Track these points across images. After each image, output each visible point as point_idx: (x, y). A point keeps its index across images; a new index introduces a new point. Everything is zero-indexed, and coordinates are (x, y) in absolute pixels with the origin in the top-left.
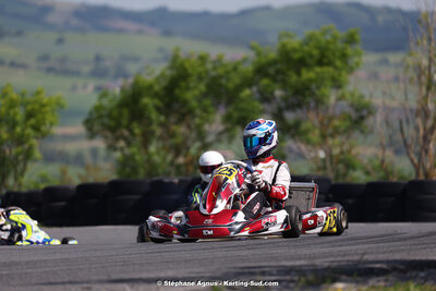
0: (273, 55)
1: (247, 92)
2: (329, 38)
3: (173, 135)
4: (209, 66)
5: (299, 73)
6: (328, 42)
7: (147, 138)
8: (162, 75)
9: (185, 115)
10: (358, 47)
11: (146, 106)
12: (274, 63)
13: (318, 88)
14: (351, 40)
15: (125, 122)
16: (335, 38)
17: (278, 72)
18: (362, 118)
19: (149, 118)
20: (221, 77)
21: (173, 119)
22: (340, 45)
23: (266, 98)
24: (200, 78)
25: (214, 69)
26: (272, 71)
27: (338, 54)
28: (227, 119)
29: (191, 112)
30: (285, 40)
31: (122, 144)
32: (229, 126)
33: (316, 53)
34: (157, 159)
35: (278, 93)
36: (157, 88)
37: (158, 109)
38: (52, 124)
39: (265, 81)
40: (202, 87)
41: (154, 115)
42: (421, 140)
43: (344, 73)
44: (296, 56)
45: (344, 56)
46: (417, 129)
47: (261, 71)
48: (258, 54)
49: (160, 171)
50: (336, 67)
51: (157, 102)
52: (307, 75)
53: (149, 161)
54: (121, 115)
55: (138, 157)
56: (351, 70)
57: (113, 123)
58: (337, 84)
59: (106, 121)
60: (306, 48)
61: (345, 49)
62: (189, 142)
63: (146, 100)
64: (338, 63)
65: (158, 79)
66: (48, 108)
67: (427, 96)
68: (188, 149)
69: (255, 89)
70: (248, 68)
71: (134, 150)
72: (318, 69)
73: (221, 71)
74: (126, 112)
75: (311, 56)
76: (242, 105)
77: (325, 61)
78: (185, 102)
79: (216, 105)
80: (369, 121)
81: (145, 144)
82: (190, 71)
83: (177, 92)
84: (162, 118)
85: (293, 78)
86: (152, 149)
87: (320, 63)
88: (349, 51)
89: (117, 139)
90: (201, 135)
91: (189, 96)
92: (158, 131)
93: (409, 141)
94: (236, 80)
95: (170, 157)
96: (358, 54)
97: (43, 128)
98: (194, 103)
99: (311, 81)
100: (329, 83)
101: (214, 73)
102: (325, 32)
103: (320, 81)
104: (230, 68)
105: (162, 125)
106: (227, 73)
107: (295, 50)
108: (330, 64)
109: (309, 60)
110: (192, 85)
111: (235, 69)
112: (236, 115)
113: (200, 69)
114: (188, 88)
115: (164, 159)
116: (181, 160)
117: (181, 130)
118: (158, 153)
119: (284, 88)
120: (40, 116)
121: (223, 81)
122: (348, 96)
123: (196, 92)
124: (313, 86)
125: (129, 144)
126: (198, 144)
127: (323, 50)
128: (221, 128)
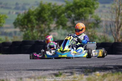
0: (72, 4)
1: (63, 15)
3: (40, 27)
4: (52, 7)
5: (79, 9)
7: (32, 28)
8: (37, 9)
9: (44, 21)
10: (97, 2)
12: (72, 6)
13: (85, 14)
15: (26, 23)
17: (73, 9)
18: (98, 23)
19: (33, 22)
20: (55, 10)
21: (40, 22)
23: (69, 17)
24: (49, 10)
26: (71, 8)
27: (91, 4)
28: (57, 22)
29: (46, 20)
31: (25, 30)
32: (58, 25)
33: (84, 3)
34: (35, 34)
35: (73, 15)
36: (35, 13)
37: (36, 19)
39: (69, 12)
40: (49, 13)
41: (34, 21)
42: (116, 30)
43: (93, 9)
44: (78, 4)
45: (93, 4)
46: (115, 26)
47: (68, 8)
48: (67, 3)
49: (36, 38)
50: (91, 8)
51: (35, 17)
52: (81, 10)
53: (33, 35)
54: (24, 21)
55: (29, 34)
56: (95, 9)
57: (22, 24)
58: (91, 13)
59: (20, 22)
60: (82, 2)
61: (93, 2)
62: (45, 30)
63: (31, 17)
64: (91, 6)
65: (35, 11)
66: (2, 18)
67: (118, 17)
68: (45, 31)
69: (66, 14)
70: (64, 8)
71: (28, 31)
72: (85, 8)
73: (55, 8)
74: (26, 20)
75: (83, 4)
76: (62, 19)
77: (87, 6)
78: (44, 17)
79: (54, 17)
80: (101, 24)
81: (32, 30)
83: (42, 14)
84: (37, 22)
85: (77, 11)
86: (34, 31)
87: (86, 6)
88: (95, 3)
89: (23, 28)
90: (49, 28)
91: (45, 15)
92: (36, 26)
93: (113, 31)
94: (60, 11)
95: (39, 34)
96: (97, 4)
98: (47, 18)
99: (82, 12)
100: (88, 12)
101: (53, 9)
103: (85, 12)
104: (58, 7)
105: (37, 24)
106: (57, 9)
107: (78, 2)
108: (89, 7)
109: (82, 6)
110: (46, 12)
111: (60, 7)
112: (60, 22)
113: (49, 7)
114: (45, 13)
115: (37, 35)
116: (43, 35)
117: (43, 26)
118: (36, 32)
119: (75, 14)
121: (56, 11)
122: (94, 16)
123: (47, 14)
124: (83, 13)
125: (27, 30)
126: (48, 30)
127: (86, 2)
128: (55, 25)
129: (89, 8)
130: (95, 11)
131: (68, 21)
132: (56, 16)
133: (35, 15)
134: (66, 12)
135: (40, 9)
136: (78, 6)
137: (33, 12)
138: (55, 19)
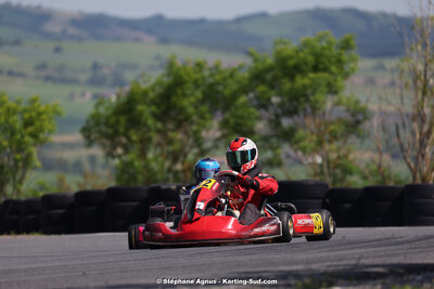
0: (270, 61)
1: (243, 99)
2: (324, 44)
3: (170, 142)
4: (206, 73)
5: (292, 78)
6: (323, 49)
7: (145, 142)
8: (159, 83)
9: (182, 122)
10: (354, 53)
11: (141, 114)
12: (270, 69)
13: (313, 94)
14: (346, 46)
15: (122, 130)
16: (330, 44)
17: (275, 78)
18: (358, 122)
19: (145, 125)
20: (218, 83)
21: (171, 126)
22: (335, 51)
23: (264, 104)
24: (196, 84)
25: (212, 75)
27: (333, 60)
28: (225, 124)
29: (187, 119)
30: (280, 47)
31: (120, 151)
32: (226, 131)
33: (310, 59)
34: (154, 165)
35: (275, 100)
36: (151, 95)
37: (156, 116)
38: (50, 132)
39: (261, 88)
40: (199, 94)
41: (150, 122)
42: (418, 144)
43: (339, 78)
44: (291, 63)
45: (339, 62)
46: (413, 133)
47: (258, 77)
48: (256, 60)
49: (159, 176)
50: (331, 73)
51: (153, 108)
52: (300, 81)
53: (146, 167)
54: (118, 122)
55: (137, 164)
56: (346, 76)
57: (110, 131)
58: (332, 90)
59: (103, 128)
60: (301, 55)
61: (340, 55)
62: (187, 149)
63: (140, 107)
64: (334, 69)
65: (153, 89)
66: (44, 117)
67: (423, 100)
68: (186, 155)
69: (251, 95)
70: (244, 75)
71: (132, 156)
72: (312, 75)
73: (218, 78)
74: (123, 120)
75: (306, 63)
76: (240, 112)
77: (321, 66)
78: (182, 110)
79: (213, 111)
80: (366, 125)
81: (143, 155)
82: (186, 78)
83: (174, 98)
84: (159, 125)
85: (287, 85)
86: (150, 155)
87: (316, 69)
88: (345, 57)
89: (114, 147)
90: (198, 142)
91: (186, 103)
92: (156, 138)
93: (406, 146)
94: (235, 87)
95: (167, 164)
96: (353, 60)
97: (41, 136)
98: (191, 110)
99: (305, 87)
100: (324, 89)
101: (211, 80)
102: (321, 38)
103: (314, 87)
104: (227, 74)
105: (158, 131)
106: (224, 79)
107: (291, 57)
108: (326, 70)
109: (304, 68)
110: (188, 92)
111: (232, 75)
112: (232, 121)
113: (198, 76)
114: (185, 95)
115: (163, 166)
116: (179, 167)
117: (179, 136)
118: (155, 159)
119: (280, 94)
120: (38, 124)
121: (220, 88)
122: (344, 100)
123: (193, 99)
124: (309, 92)
125: (127, 151)
126: (195, 151)
127: (318, 56)
128: (218, 134)
129: (326, 75)
130: (347, 83)
131: (259, 118)
132: (222, 104)
133: (153, 102)
134: (253, 91)
135: (167, 81)
136: (287, 68)
137: (145, 93)
138: (219, 113)
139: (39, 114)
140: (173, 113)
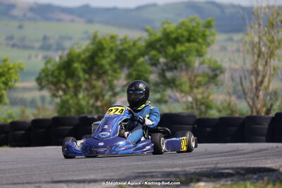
0: (159, 35)
1: (141, 60)
2: (194, 24)
3: (94, 87)
4: (118, 43)
5: (174, 47)
6: (194, 27)
7: (77, 88)
8: (87, 50)
9: (101, 74)
10: (213, 30)
11: (76, 68)
12: (159, 40)
13: (187, 56)
14: (208, 25)
15: (62, 79)
16: (198, 24)
17: (162, 46)
18: (216, 75)
19: (78, 76)
20: (126, 50)
21: (94, 77)
22: (201, 29)
23: (154, 63)
24: (111, 50)
25: (122, 44)
26: (158, 46)
27: (200, 34)
29: (105, 72)
30: (166, 26)
31: (61, 93)
33: (186, 34)
34: (83, 103)
35: (162, 60)
36: (83, 57)
37: (85, 71)
38: (16, 81)
39: (153, 53)
40: (113, 57)
41: (81, 74)
42: (254, 90)
43: (204, 47)
44: (174, 36)
45: (204, 36)
46: (251, 82)
47: (151, 45)
48: (150, 34)
49: (85, 110)
50: (198, 43)
51: (83, 65)
52: (180, 48)
53: (78, 104)
54: (60, 74)
55: (71, 102)
56: (208, 45)
57: (55, 80)
58: (200, 54)
59: (50, 78)
60: (179, 31)
61: (205, 31)
62: (104, 92)
63: (76, 65)
64: (200, 40)
65: (84, 52)
66: (12, 71)
67: (258, 61)
68: (103, 96)
69: (147, 57)
70: (142, 44)
71: (68, 97)
72: (187, 44)
73: (126, 46)
74: (63, 73)
75: (183, 36)
76: (140, 68)
77: (192, 39)
78: (102, 66)
79: (122, 67)
80: (221, 77)
81: (76, 95)
82: (105, 45)
83: (96, 59)
84: (87, 76)
85: (171, 50)
86: (81, 96)
87: (189, 40)
88: (207, 32)
89: (58, 90)
90: (112, 88)
91: (104, 62)
92: (84, 85)
93: (246, 90)
94: (136, 52)
95: (92, 101)
96: (213, 35)
97: (10, 83)
98: (107, 67)
99: (182, 52)
100: (195, 53)
101: (120, 47)
102: (192, 20)
103: (189, 52)
104: (131, 44)
105: (86, 80)
106: (130, 47)
107: (172, 32)
108: (195, 41)
109: (181, 39)
110: (106, 55)
111: (134, 44)
112: (134, 73)
113: (112, 45)
114: (104, 57)
115: (88, 103)
116: (99, 104)
117: (99, 84)
118: (84, 98)
119: (166, 57)
120: (7, 76)
122: (206, 61)
123: (109, 60)
124: (184, 55)
125: (65, 93)
126: (110, 93)
127: (190, 32)
128: (125, 83)
129: (196, 44)
130: (209, 50)
131: (151, 72)
132: (127, 63)
133: (83, 62)
134: (147, 54)
135: (92, 47)
136: (170, 40)
137: (79, 56)
139: (9, 69)
140: (96, 68)
